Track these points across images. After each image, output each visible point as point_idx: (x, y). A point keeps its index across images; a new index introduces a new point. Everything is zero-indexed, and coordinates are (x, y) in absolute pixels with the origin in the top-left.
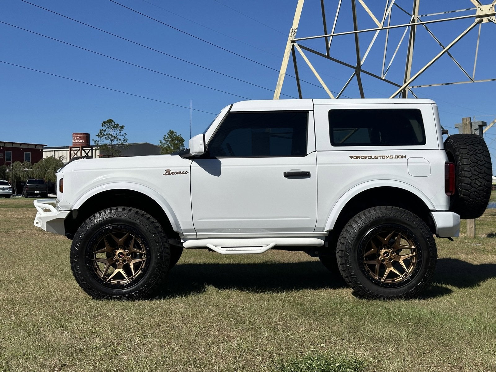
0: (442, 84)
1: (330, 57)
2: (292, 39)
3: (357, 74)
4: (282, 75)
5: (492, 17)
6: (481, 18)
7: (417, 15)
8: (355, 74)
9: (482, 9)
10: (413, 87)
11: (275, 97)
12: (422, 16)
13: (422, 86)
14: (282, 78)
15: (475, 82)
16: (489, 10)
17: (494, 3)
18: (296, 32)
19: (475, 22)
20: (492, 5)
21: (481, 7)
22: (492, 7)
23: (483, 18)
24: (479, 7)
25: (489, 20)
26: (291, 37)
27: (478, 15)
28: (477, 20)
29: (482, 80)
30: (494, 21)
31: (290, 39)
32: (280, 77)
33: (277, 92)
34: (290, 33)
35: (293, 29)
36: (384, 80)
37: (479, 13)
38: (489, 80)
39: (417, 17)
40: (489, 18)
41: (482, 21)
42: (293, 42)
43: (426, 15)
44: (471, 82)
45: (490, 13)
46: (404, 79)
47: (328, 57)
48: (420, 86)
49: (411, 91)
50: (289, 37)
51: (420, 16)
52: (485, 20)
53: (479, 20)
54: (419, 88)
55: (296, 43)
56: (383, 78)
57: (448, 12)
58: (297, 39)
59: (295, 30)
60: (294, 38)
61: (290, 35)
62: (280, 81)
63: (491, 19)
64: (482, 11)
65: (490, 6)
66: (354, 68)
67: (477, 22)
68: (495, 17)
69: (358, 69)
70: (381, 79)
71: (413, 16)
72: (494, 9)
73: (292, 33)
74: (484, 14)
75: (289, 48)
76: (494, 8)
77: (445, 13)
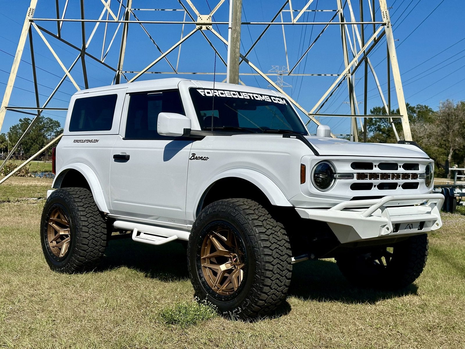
0: (152, 72)
1: (61, 38)
2: (30, 18)
3: (82, 56)
4: (19, 51)
5: (210, 26)
6: (201, 26)
7: (131, 8)
8: (80, 56)
9: (201, 18)
10: (126, 72)
11: (13, 72)
12: (135, 9)
13: (134, 72)
14: (19, 54)
15: (178, 73)
16: (207, 20)
17: (211, 14)
18: (34, 12)
19: (196, 28)
20: (209, 15)
21: (201, 16)
22: (209, 17)
23: (202, 26)
24: (199, 16)
25: (207, 28)
26: (29, 16)
27: (198, 22)
28: (198, 27)
29: (183, 73)
30: (211, 29)
31: (28, 18)
32: (18, 54)
33: (14, 67)
34: (28, 12)
35: (31, 9)
36: (103, 63)
37: (199, 21)
38: (191, 74)
39: (130, 10)
40: (207, 26)
41: (201, 28)
42: (31, 21)
43: (139, 9)
44: (174, 73)
45: (208, 22)
46: (118, 64)
47: (59, 38)
48: (133, 72)
49: (125, 76)
50: (27, 16)
51: (134, 9)
52: (204, 28)
53: (199, 27)
54: (131, 73)
55: (34, 22)
56: (103, 62)
57: (158, 10)
58: (35, 19)
59: (33, 10)
60: (32, 18)
61: (28, 14)
62: (17, 57)
63: (209, 28)
64: (202, 19)
65: (208, 16)
66: (80, 50)
67: (198, 28)
68: (212, 26)
69: (83, 52)
70: (101, 62)
71: (127, 8)
72: (211, 20)
73: (30, 12)
74: (203, 22)
75: (27, 27)
76: (211, 18)
77: (156, 10)
